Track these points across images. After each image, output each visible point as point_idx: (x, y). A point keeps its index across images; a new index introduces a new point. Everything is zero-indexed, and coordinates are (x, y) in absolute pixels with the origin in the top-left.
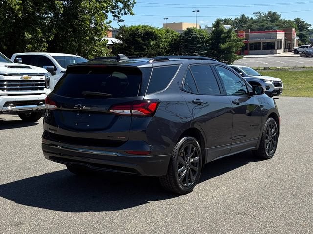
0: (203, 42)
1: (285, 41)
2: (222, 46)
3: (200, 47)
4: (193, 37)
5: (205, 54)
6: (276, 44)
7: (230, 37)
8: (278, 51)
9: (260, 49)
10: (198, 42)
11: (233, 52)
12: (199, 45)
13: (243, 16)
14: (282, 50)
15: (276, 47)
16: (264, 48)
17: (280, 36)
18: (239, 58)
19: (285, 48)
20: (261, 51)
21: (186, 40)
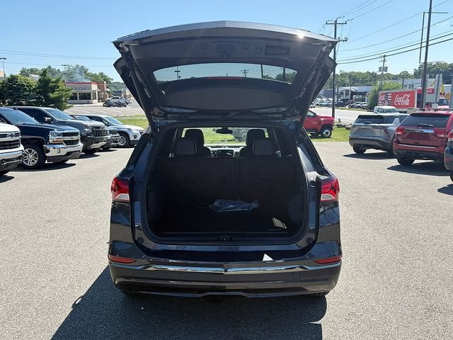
0: (30, 91)
1: (98, 92)
2: (51, 95)
3: (28, 95)
4: (19, 85)
5: (34, 102)
6: (92, 94)
7: (58, 87)
8: (94, 101)
9: (76, 99)
10: (25, 90)
11: (62, 101)
12: (26, 93)
13: (50, 67)
14: (97, 101)
15: (92, 98)
16: (81, 98)
17: (94, 87)
18: (70, 107)
19: (99, 99)
20: (78, 101)
21: (10, 88)
